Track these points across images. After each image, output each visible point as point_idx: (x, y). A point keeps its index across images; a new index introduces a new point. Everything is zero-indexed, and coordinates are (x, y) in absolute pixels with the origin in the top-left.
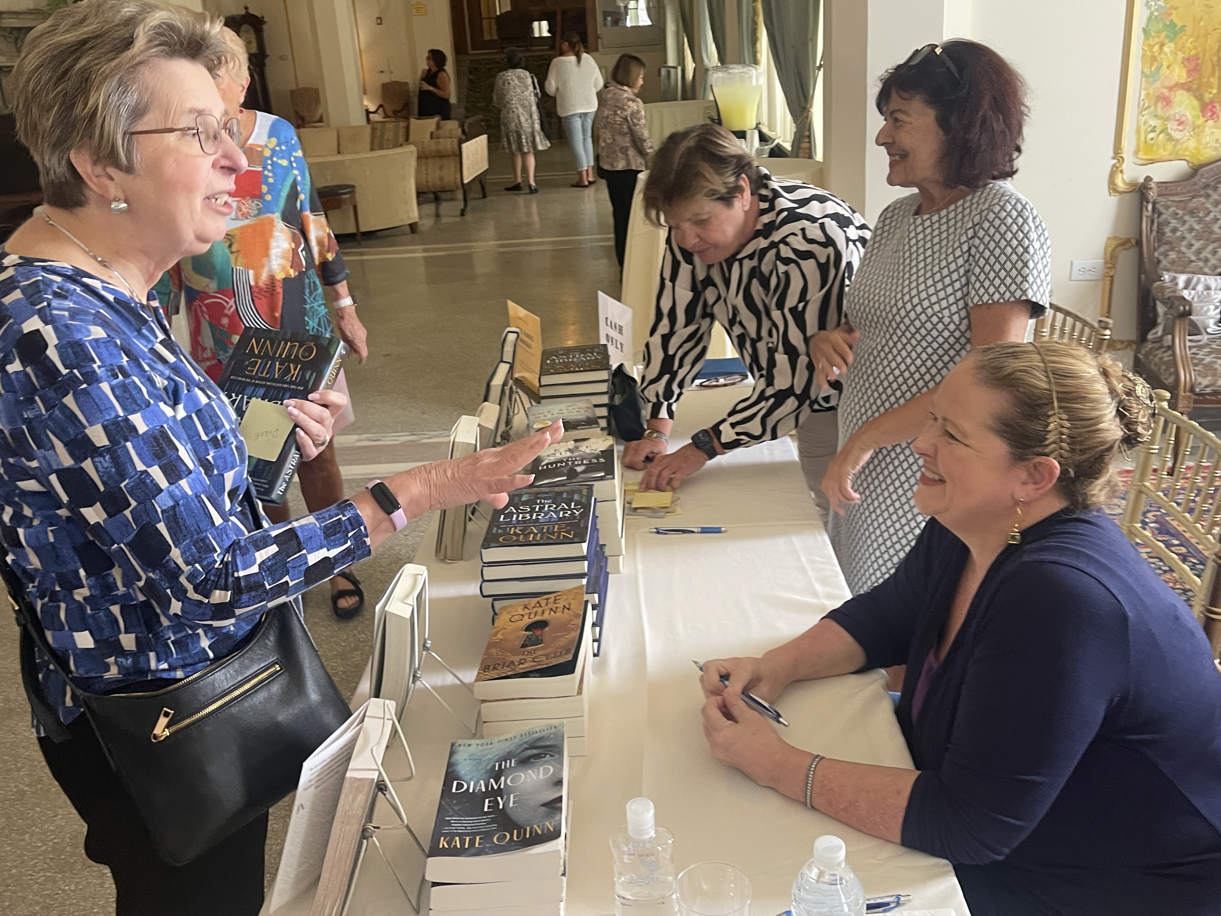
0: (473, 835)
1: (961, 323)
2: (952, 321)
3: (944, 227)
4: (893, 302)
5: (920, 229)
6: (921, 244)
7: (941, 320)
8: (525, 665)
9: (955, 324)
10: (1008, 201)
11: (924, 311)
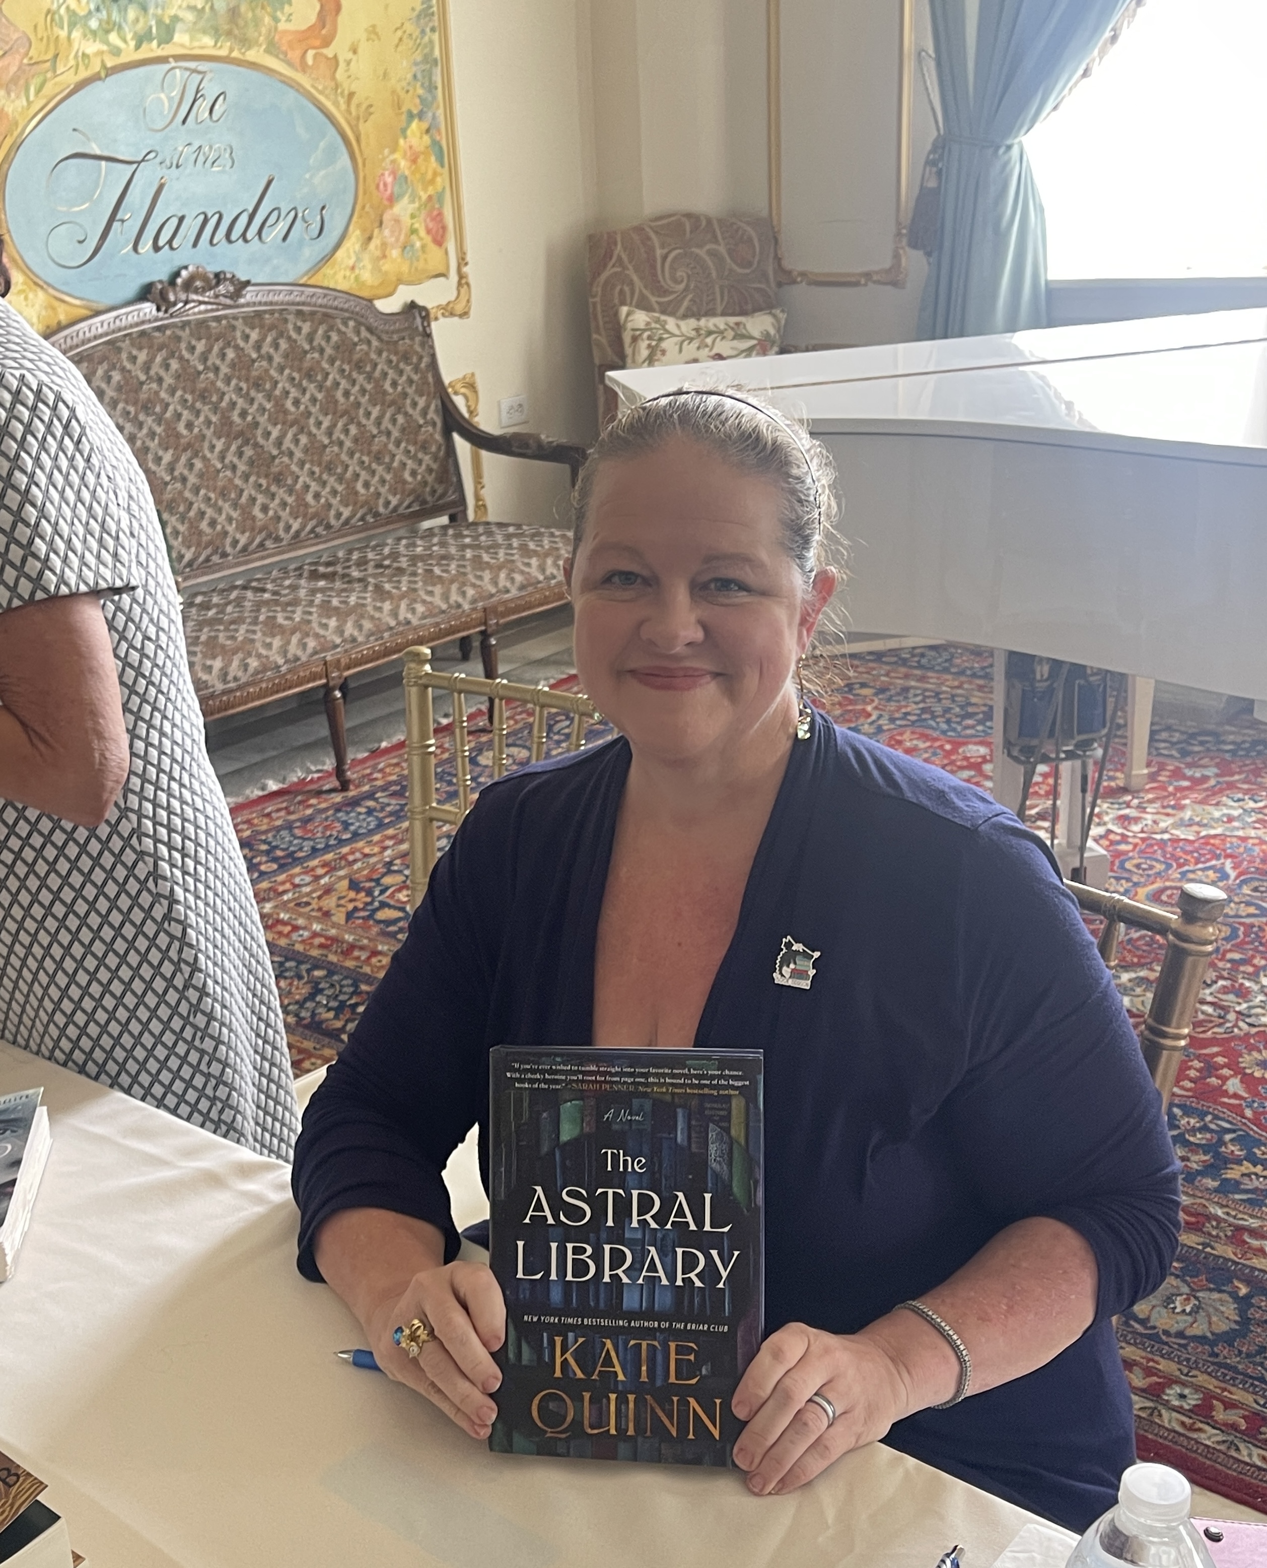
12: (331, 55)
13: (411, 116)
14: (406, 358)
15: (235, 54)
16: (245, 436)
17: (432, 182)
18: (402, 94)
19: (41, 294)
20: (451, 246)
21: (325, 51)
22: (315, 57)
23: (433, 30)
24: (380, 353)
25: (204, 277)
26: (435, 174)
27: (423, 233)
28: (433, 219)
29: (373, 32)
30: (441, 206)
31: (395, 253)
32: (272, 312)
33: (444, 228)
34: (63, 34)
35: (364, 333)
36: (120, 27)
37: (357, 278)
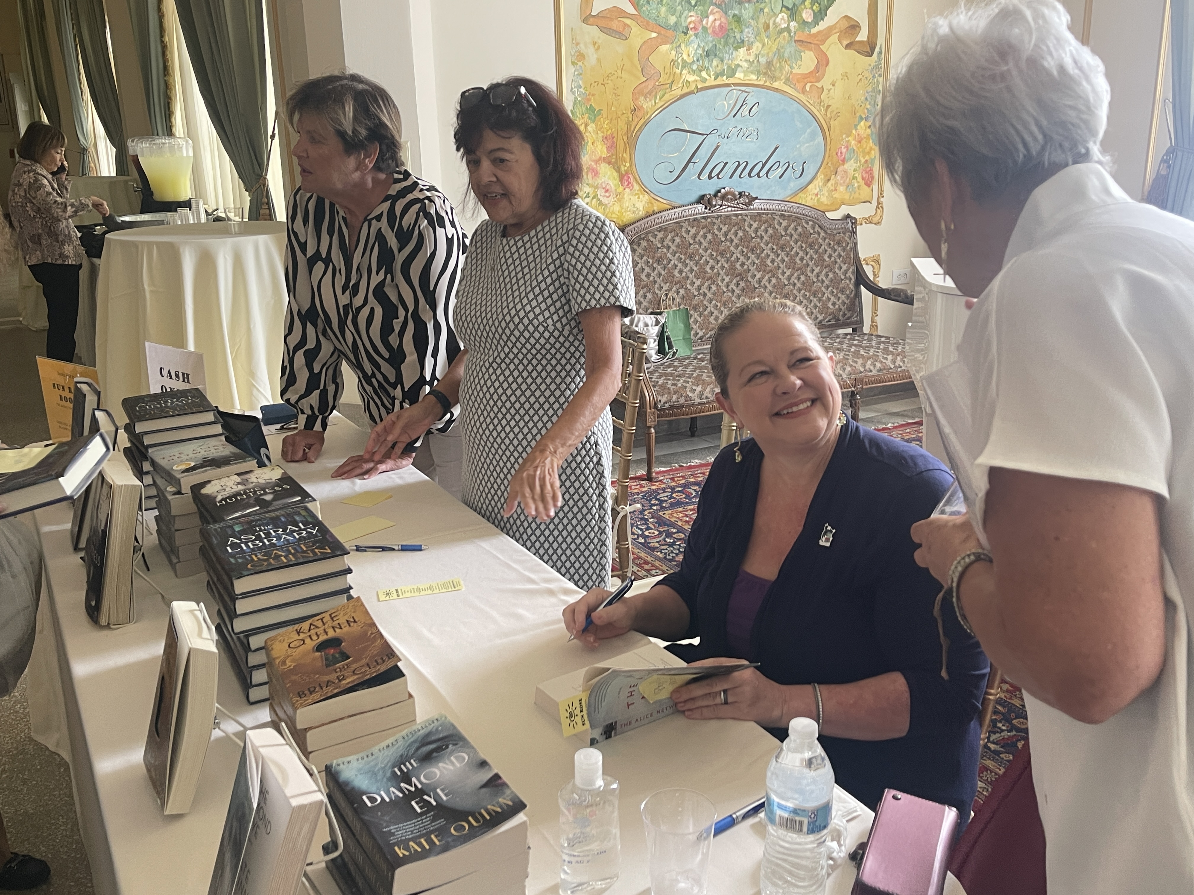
0: (427, 836)
1: (563, 329)
2: (556, 328)
3: (536, 246)
4: (501, 317)
5: (514, 249)
6: (517, 262)
7: (546, 328)
8: (348, 680)
9: (558, 330)
10: (589, 220)
11: (531, 322)
12: (820, 86)
13: (861, 118)
14: (839, 243)
15: (768, 84)
16: (742, 276)
17: (869, 153)
18: (858, 107)
19: (646, 196)
20: (875, 187)
21: (817, 84)
22: (811, 87)
23: (880, 76)
24: (824, 239)
25: (733, 194)
26: (871, 149)
27: (860, 179)
28: (866, 172)
29: (845, 76)
30: (873, 165)
31: (842, 189)
32: (767, 214)
33: (873, 178)
34: (678, 71)
35: (817, 228)
36: (708, 69)
37: (818, 200)
